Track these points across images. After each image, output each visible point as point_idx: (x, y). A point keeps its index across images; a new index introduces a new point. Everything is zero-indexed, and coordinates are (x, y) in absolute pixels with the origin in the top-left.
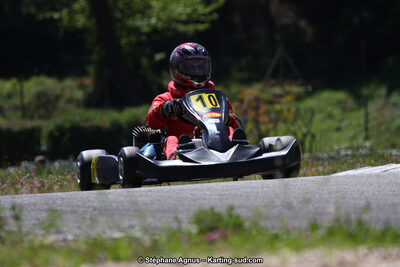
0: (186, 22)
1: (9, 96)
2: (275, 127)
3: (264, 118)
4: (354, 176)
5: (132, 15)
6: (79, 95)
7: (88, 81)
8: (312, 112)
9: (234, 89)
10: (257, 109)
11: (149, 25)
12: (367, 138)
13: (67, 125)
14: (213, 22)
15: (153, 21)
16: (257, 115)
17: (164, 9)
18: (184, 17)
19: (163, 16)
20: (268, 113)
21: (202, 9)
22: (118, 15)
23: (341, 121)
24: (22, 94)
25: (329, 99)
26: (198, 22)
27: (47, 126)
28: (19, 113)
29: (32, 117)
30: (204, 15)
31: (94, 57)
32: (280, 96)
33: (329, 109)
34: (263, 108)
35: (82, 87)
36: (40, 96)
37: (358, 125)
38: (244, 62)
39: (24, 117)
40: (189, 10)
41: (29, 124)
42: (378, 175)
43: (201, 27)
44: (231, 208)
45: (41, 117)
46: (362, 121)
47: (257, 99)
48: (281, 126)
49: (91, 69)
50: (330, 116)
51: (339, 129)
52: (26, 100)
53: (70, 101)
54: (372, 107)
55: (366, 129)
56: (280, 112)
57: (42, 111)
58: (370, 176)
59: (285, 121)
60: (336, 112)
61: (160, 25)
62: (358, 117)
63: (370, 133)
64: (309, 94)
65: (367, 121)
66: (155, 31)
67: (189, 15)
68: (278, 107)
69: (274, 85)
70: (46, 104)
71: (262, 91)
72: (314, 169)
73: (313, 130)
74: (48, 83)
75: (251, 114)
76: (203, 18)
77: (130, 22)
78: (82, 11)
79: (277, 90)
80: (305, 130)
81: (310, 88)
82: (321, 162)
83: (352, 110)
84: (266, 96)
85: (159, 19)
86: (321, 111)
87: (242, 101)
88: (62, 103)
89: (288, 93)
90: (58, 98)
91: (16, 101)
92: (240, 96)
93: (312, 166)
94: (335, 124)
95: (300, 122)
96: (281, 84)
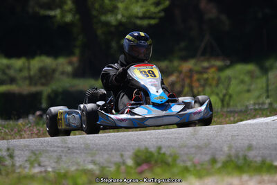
0: (142, 18)
1: (21, 70)
2: (204, 90)
3: (195, 84)
4: (251, 124)
5: (105, 13)
6: (69, 69)
7: (75, 59)
8: (229, 79)
9: (176, 63)
10: (191, 77)
11: (116, 20)
12: (268, 97)
13: (60, 90)
14: (160, 19)
15: (119, 17)
16: (191, 82)
17: (126, 8)
18: (140, 14)
19: (126, 14)
20: (198, 80)
21: (153, 9)
22: (95, 13)
23: (250, 85)
24: (29, 69)
25: (241, 70)
26: (150, 18)
27: (46, 90)
28: (27, 82)
29: (36, 84)
30: (155, 13)
31: (78, 43)
32: (208, 68)
33: (242, 77)
34: (196, 77)
35: (70, 63)
36: (41, 70)
37: (262, 88)
38: (183, 45)
39: (30, 84)
40: (144, 9)
41: (34, 89)
42: (267, 123)
43: (153, 22)
44: (160, 148)
45: (43, 85)
46: (264, 85)
47: (191, 71)
48: (208, 89)
49: (77, 51)
50: (242, 82)
51: (249, 91)
52: (32, 73)
53: (63, 73)
54: (271, 75)
55: (267, 91)
56: (207, 80)
57: (43, 81)
58: (262, 124)
59: (210, 85)
60: (247, 79)
61: (124, 20)
62: (261, 82)
63: (270, 93)
64: (227, 67)
65: (268, 85)
66: (121, 24)
67: (144, 13)
68: (205, 76)
69: (203, 61)
70: (46, 75)
71: (195, 64)
72: (227, 119)
73: (230, 91)
74: (47, 61)
75: (187, 81)
76: (154, 15)
77: (103, 18)
78: (70, 11)
79: (206, 64)
80: (224, 91)
81: (228, 63)
82: (232, 114)
83: (257, 78)
84: (197, 68)
85: (123, 16)
86: (236, 78)
87: (180, 72)
88: (57, 75)
89: (212, 66)
90: (54, 71)
91: (25, 74)
92: (180, 69)
93: (226, 117)
94: (245, 87)
95: (221, 86)
96: (208, 60)
